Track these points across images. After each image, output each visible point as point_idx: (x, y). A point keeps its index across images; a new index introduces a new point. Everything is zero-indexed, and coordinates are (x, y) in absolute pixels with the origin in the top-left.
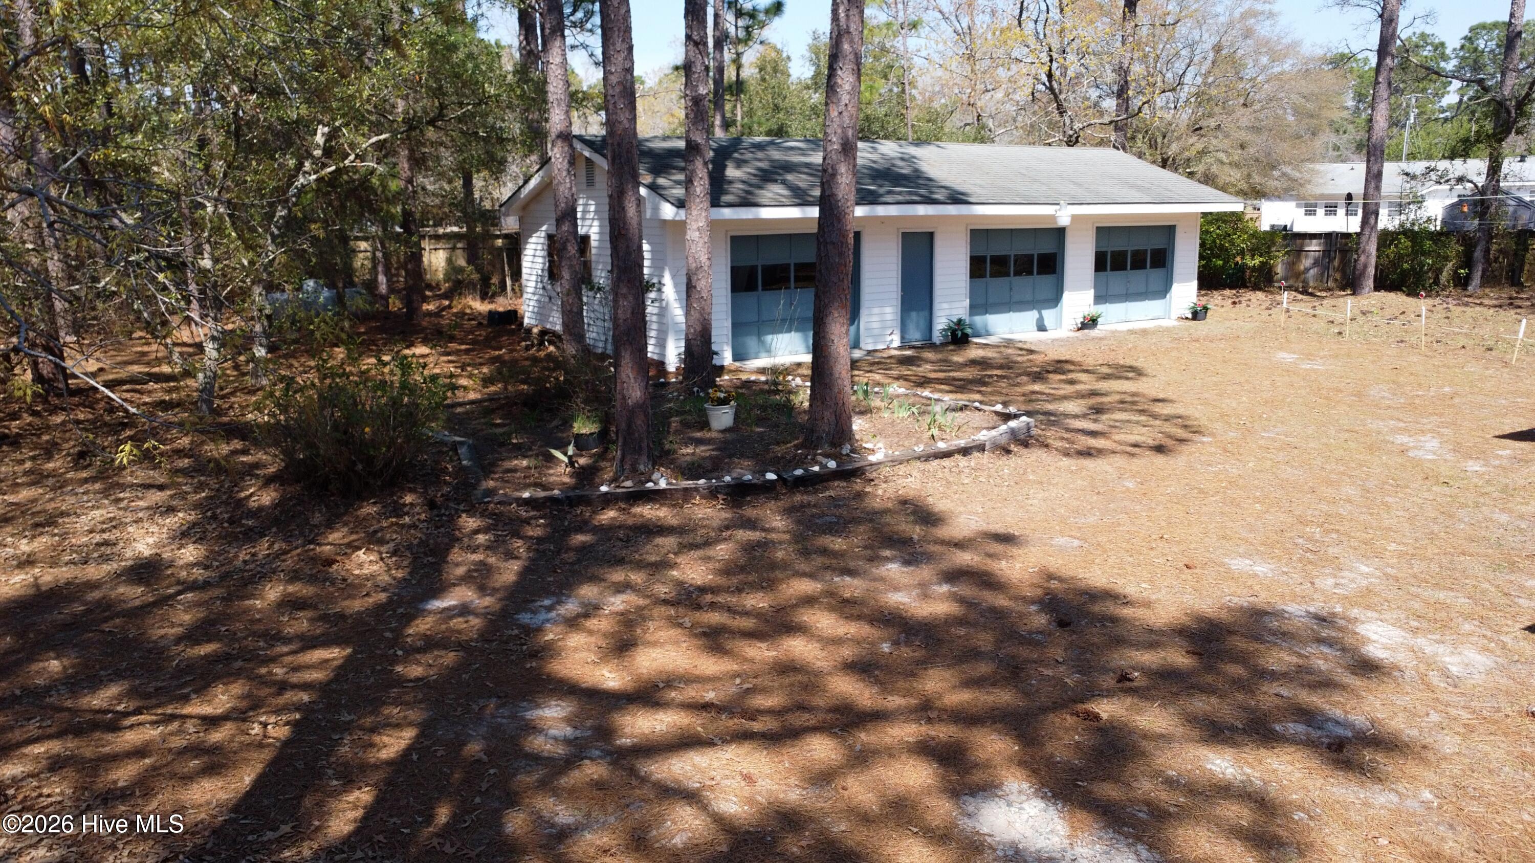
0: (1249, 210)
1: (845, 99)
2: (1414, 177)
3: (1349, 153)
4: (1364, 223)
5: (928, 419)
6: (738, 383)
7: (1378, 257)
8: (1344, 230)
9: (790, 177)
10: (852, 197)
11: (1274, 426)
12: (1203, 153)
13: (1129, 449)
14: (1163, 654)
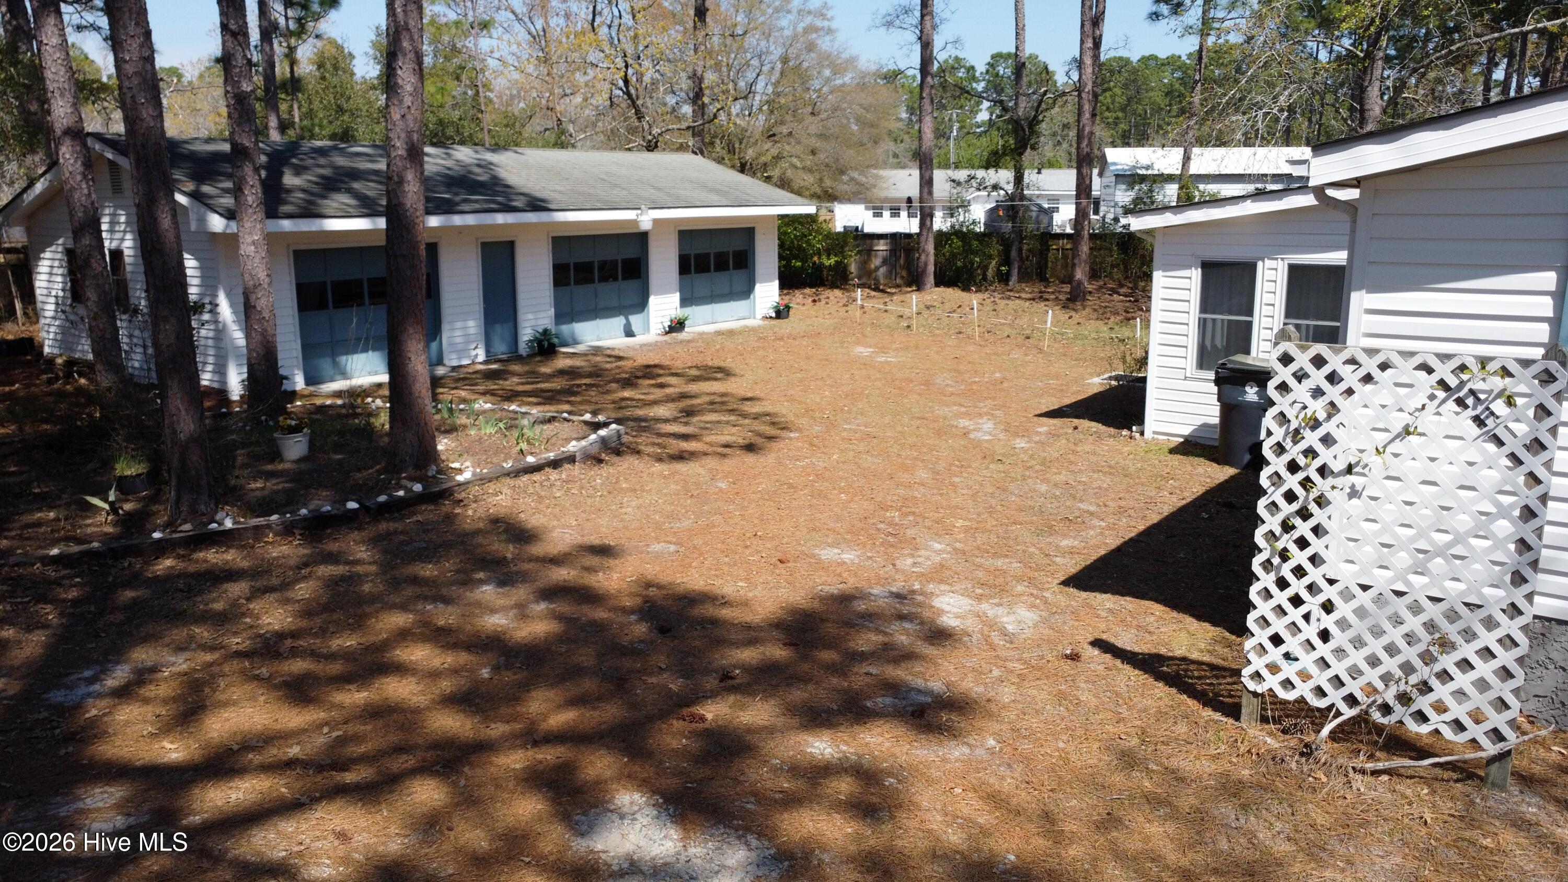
0: (823, 212)
1: (408, 101)
2: (959, 184)
3: (906, 161)
4: (922, 225)
5: (516, 433)
6: (312, 408)
7: (936, 255)
8: (907, 231)
9: (356, 185)
10: (421, 207)
11: (855, 418)
12: (778, 158)
13: (720, 450)
14: (762, 649)
